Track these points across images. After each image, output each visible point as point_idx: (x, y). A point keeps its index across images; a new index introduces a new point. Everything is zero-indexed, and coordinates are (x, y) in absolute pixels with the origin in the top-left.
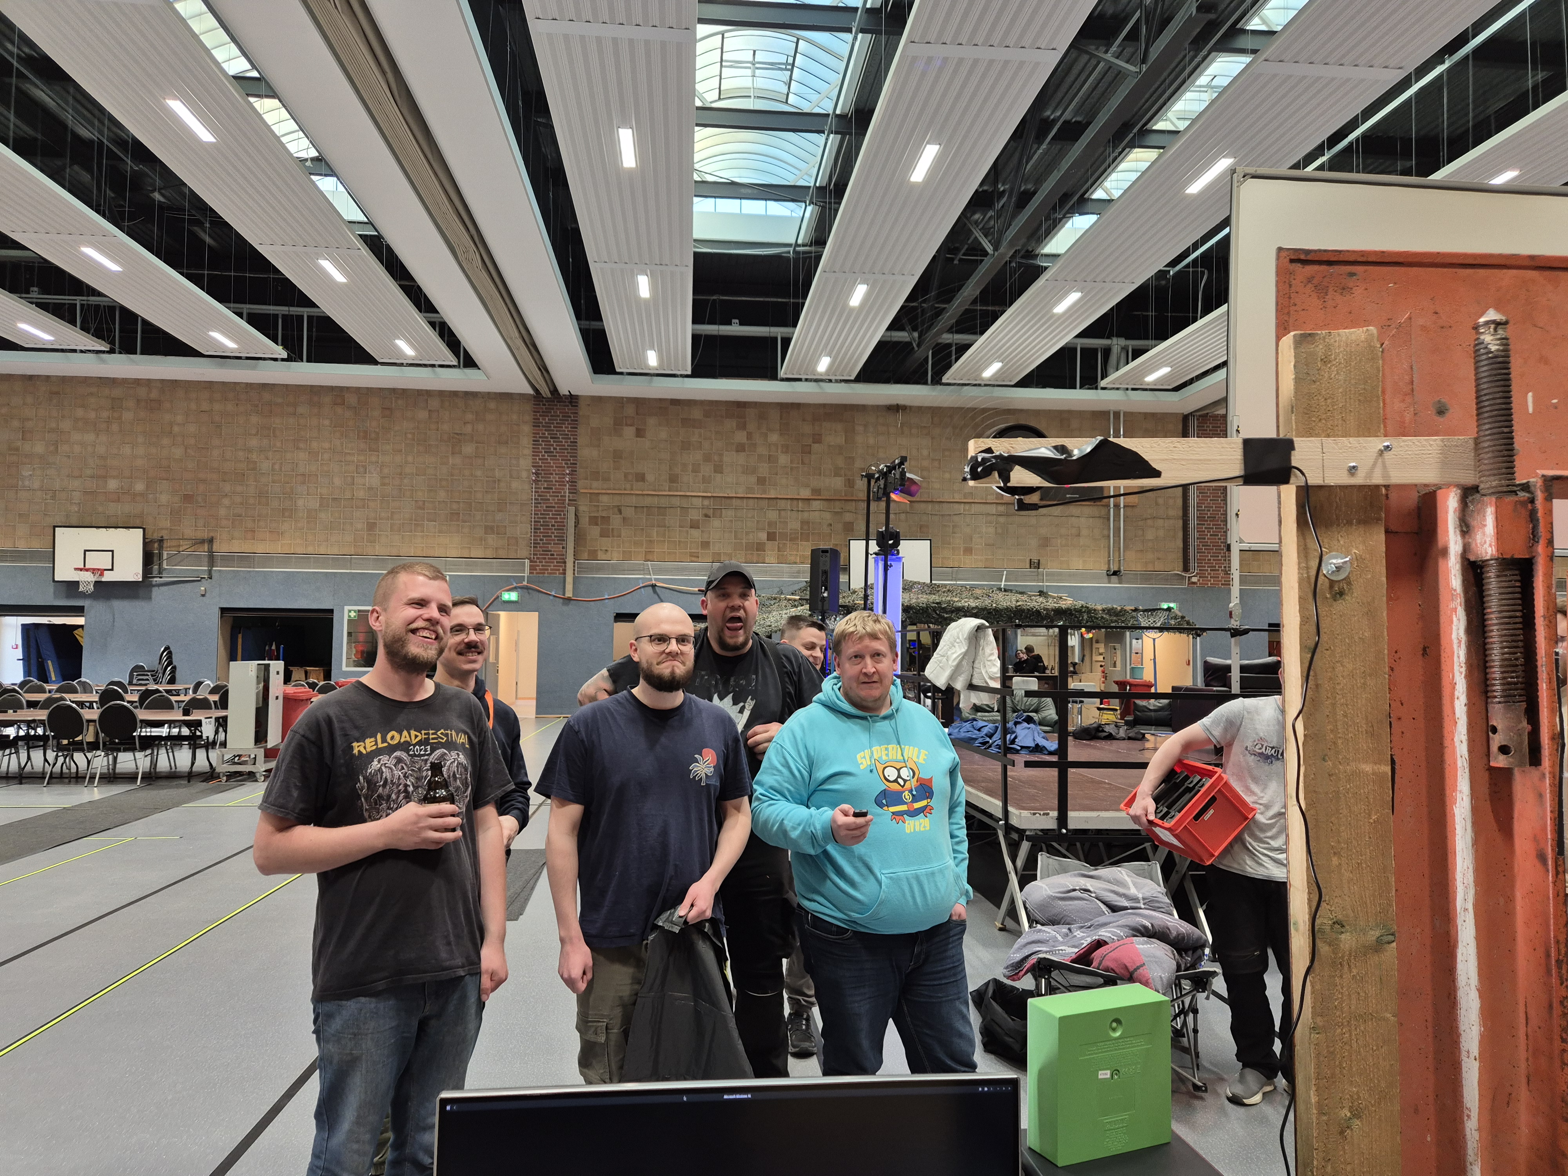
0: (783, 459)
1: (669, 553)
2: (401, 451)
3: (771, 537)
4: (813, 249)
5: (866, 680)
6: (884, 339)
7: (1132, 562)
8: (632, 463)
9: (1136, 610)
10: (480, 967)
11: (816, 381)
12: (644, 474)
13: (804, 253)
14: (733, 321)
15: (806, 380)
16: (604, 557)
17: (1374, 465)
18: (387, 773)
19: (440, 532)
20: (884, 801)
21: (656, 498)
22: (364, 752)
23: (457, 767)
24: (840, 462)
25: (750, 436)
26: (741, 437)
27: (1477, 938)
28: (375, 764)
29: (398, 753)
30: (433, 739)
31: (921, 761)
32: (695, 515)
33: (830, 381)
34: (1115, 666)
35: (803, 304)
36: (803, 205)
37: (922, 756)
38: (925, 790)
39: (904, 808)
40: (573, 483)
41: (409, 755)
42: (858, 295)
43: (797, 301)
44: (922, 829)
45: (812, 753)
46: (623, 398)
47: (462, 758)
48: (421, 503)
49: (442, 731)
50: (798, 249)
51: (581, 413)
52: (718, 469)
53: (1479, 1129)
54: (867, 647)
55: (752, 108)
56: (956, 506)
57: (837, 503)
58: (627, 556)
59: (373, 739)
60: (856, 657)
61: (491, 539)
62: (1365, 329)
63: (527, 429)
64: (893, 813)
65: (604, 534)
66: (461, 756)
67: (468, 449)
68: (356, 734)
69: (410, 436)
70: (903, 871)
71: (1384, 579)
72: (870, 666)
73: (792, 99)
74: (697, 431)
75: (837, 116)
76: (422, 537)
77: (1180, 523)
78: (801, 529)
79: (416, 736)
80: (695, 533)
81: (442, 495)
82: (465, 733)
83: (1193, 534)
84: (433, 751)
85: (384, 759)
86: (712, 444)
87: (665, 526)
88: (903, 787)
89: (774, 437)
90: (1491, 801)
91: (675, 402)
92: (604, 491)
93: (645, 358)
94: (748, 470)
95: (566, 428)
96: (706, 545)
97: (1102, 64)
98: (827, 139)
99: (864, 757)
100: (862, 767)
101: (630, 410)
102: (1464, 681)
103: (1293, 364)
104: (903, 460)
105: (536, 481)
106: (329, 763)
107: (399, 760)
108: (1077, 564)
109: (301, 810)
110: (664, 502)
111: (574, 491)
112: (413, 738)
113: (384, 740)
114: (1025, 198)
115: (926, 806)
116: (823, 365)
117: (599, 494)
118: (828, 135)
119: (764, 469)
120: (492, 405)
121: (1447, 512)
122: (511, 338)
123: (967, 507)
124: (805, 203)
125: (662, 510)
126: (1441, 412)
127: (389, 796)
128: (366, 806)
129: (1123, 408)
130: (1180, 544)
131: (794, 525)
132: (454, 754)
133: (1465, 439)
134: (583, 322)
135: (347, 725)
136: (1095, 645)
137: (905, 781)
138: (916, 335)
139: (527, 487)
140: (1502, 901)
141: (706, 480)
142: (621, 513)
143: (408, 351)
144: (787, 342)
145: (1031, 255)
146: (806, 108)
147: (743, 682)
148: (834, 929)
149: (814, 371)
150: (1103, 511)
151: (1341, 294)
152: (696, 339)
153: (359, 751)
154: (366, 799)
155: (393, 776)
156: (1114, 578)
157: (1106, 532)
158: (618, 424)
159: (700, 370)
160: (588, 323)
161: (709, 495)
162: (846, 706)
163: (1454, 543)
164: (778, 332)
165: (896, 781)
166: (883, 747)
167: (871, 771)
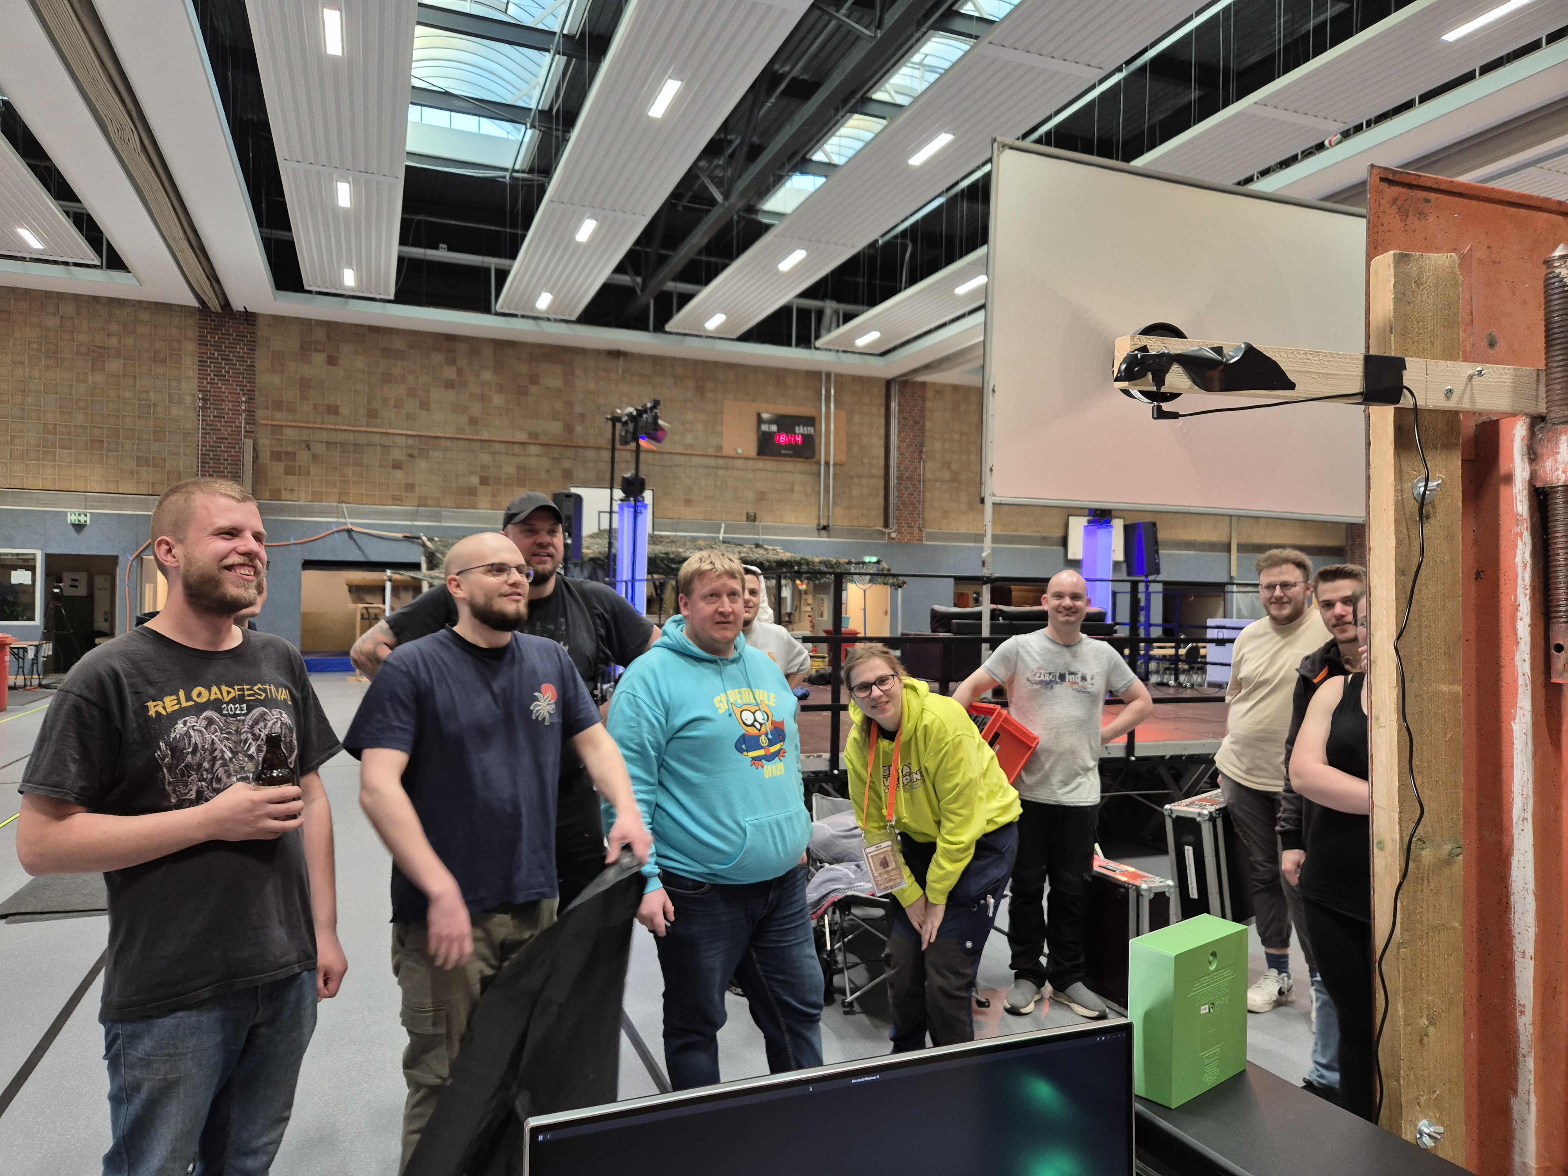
0: (497, 400)
1: (367, 495)
2: (23, 363)
3: (484, 481)
4: (535, 177)
5: (723, 619)
6: (611, 282)
7: (840, 519)
8: (323, 394)
9: (849, 563)
10: (316, 963)
11: (534, 318)
12: (337, 407)
13: (523, 180)
14: (441, 245)
15: (523, 316)
16: (289, 497)
17: (1465, 390)
18: (196, 738)
19: (77, 462)
20: (744, 746)
21: (352, 434)
22: (164, 713)
23: (281, 728)
24: (559, 406)
25: (460, 372)
26: (450, 373)
27: (1535, 845)
28: (180, 728)
29: (208, 713)
30: (249, 695)
31: (772, 704)
32: (397, 454)
33: (549, 320)
34: (822, 616)
35: (524, 237)
36: (523, 127)
37: (772, 699)
38: (778, 733)
39: (761, 752)
40: (250, 412)
41: (223, 715)
42: (586, 230)
43: (513, 231)
44: (779, 774)
45: (667, 699)
46: (311, 320)
47: (286, 718)
48: (51, 427)
49: (259, 686)
50: (515, 175)
51: (259, 333)
52: (424, 405)
53: (1533, 1023)
54: (725, 585)
55: (468, 11)
56: (676, 457)
57: (556, 448)
58: (317, 496)
59: (174, 697)
60: (711, 595)
61: (146, 474)
62: (1449, 255)
63: (191, 347)
64: (753, 759)
65: (289, 471)
66: (284, 715)
67: (114, 366)
68: (152, 691)
69: (35, 346)
70: (766, 817)
71: (1460, 504)
72: (726, 605)
73: (512, 10)
74: (399, 363)
75: (564, 35)
76: (54, 467)
77: (881, 482)
78: (518, 474)
79: (229, 693)
80: (398, 474)
81: (79, 418)
82: (286, 687)
83: (893, 493)
84: (249, 710)
85: (191, 720)
86: (417, 377)
87: (362, 465)
88: (759, 730)
89: (487, 376)
90: (1546, 715)
91: (374, 329)
92: (289, 424)
93: (340, 277)
94: (459, 409)
95: (241, 349)
96: (410, 487)
97: (834, 23)
98: (553, 60)
99: (721, 701)
100: (721, 711)
101: (320, 335)
102: (1528, 602)
103: (1392, 283)
104: (656, 404)
105: (203, 408)
106: (120, 727)
107: (210, 722)
108: (790, 518)
109: (82, 788)
110: (362, 439)
111: (251, 419)
112: (225, 694)
113: (189, 698)
114: (754, 152)
115: (780, 750)
116: (544, 302)
117: (282, 426)
118: (554, 55)
119: (476, 409)
120: (145, 316)
121: (1512, 441)
122: (174, 239)
123: (688, 458)
124: (525, 124)
125: (358, 447)
126: (1492, 345)
127: (200, 765)
128: (168, 777)
129: (834, 369)
130: (881, 500)
131: (509, 469)
132: (275, 712)
133: (1528, 370)
134: (264, 230)
135: (138, 680)
136: (804, 596)
137: (761, 724)
138: (639, 280)
139: (191, 414)
140: (1552, 808)
141: (410, 417)
142: (309, 449)
143: (33, 242)
144: (502, 275)
145: (752, 209)
146: (528, 22)
147: (551, 627)
148: (690, 884)
149: (533, 307)
150: (814, 468)
151: (1419, 219)
152: (401, 260)
153: (157, 712)
154: (169, 771)
155: (204, 740)
156: (823, 533)
157: (817, 489)
158: (306, 349)
159: (404, 296)
160: (269, 231)
161: (414, 433)
162: (696, 649)
163: (1521, 471)
164: (493, 262)
165: (753, 725)
166: (736, 690)
167: (730, 715)
